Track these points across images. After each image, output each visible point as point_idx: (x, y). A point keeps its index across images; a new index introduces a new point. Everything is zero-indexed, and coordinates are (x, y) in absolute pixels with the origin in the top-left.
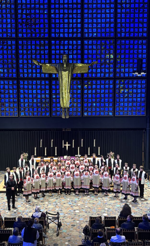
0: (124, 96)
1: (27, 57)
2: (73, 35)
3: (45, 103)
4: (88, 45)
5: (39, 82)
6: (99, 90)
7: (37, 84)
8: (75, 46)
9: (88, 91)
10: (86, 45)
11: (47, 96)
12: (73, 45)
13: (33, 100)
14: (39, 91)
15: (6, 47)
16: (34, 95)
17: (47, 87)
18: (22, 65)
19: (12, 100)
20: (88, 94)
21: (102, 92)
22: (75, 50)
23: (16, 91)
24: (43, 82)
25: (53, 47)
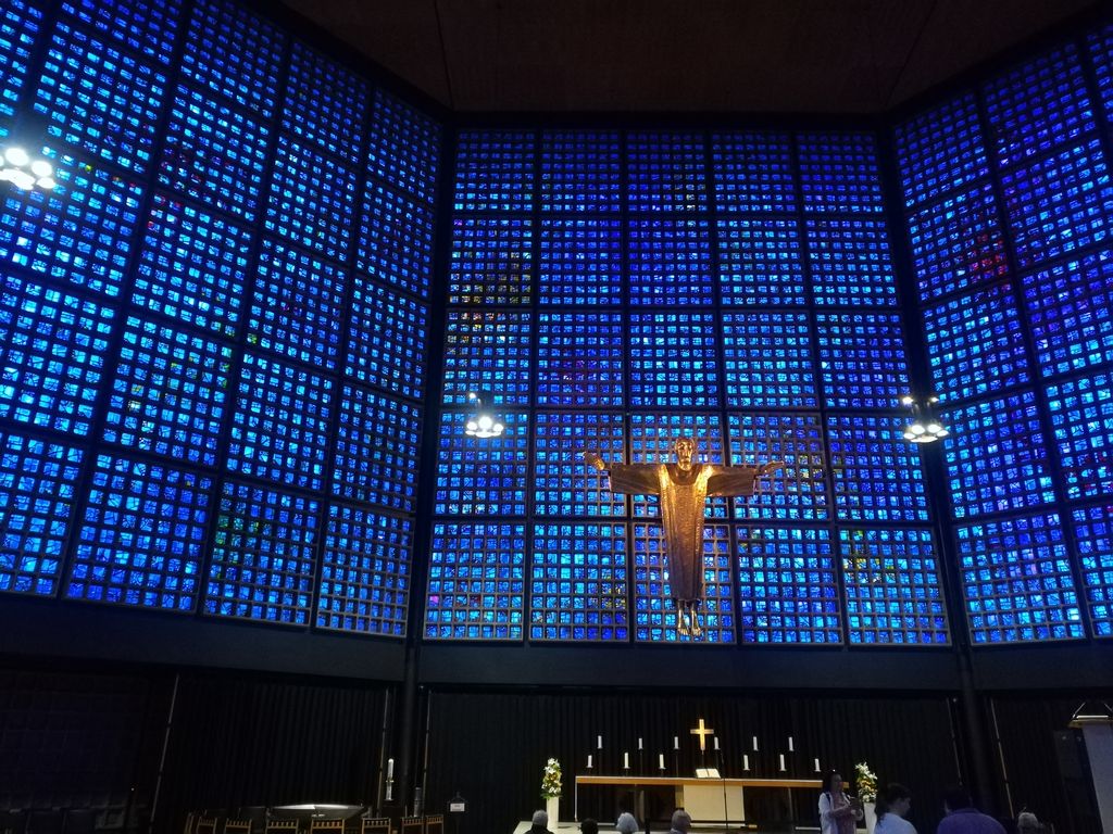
0: (870, 581)
1: (562, 458)
2: (694, 402)
3: (613, 597)
4: (741, 428)
5: (593, 529)
6: (788, 560)
7: (586, 538)
8: (703, 431)
9: (751, 563)
10: (735, 427)
11: (621, 574)
12: (695, 428)
13: (573, 589)
14: (592, 559)
16: (576, 572)
18: (543, 480)
20: (751, 570)
21: (796, 566)
25: (637, 433)
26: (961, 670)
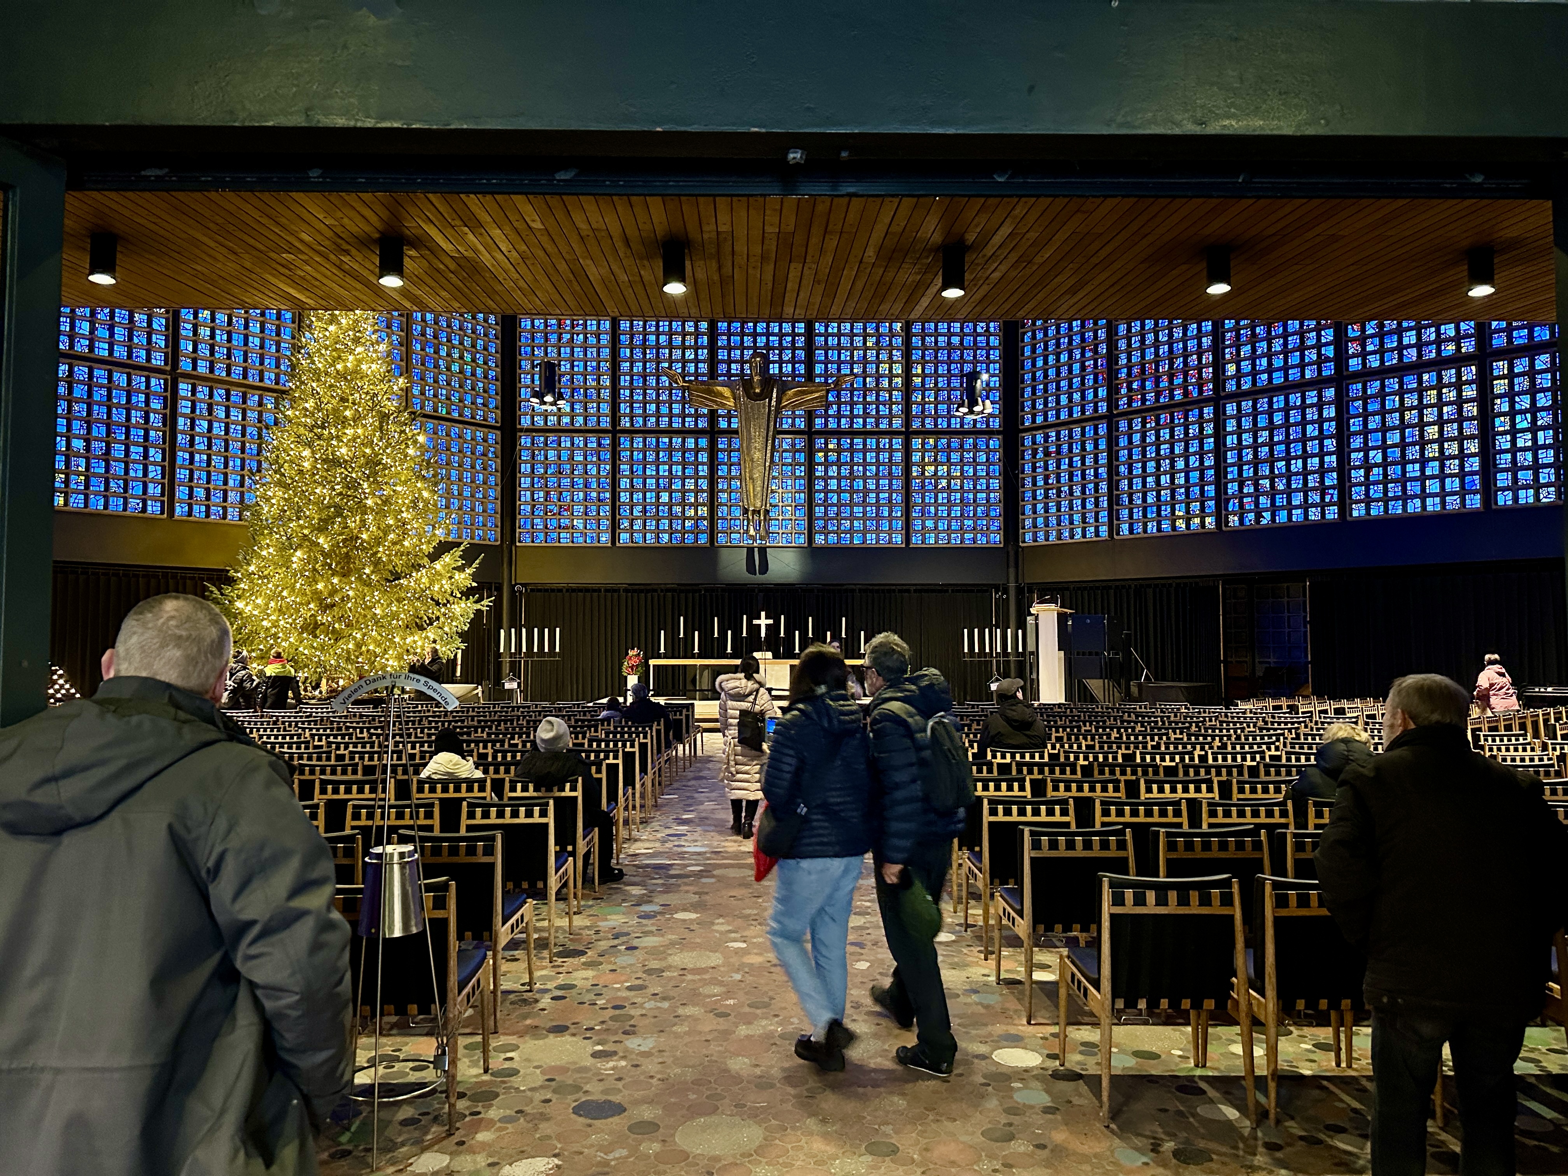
0: (936, 487)
1: (645, 368)
3: (696, 505)
4: (827, 335)
5: (677, 441)
6: (861, 468)
7: (670, 449)
8: (789, 339)
9: (826, 471)
10: (820, 335)
11: (704, 484)
12: (781, 335)
13: (658, 497)
14: (677, 470)
15: (581, 336)
16: (661, 481)
17: (704, 457)
18: (627, 392)
19: (594, 494)
20: (826, 478)
21: (868, 474)
22: (787, 348)
23: (608, 467)
24: (690, 443)
25: (722, 341)
26: (1008, 567)
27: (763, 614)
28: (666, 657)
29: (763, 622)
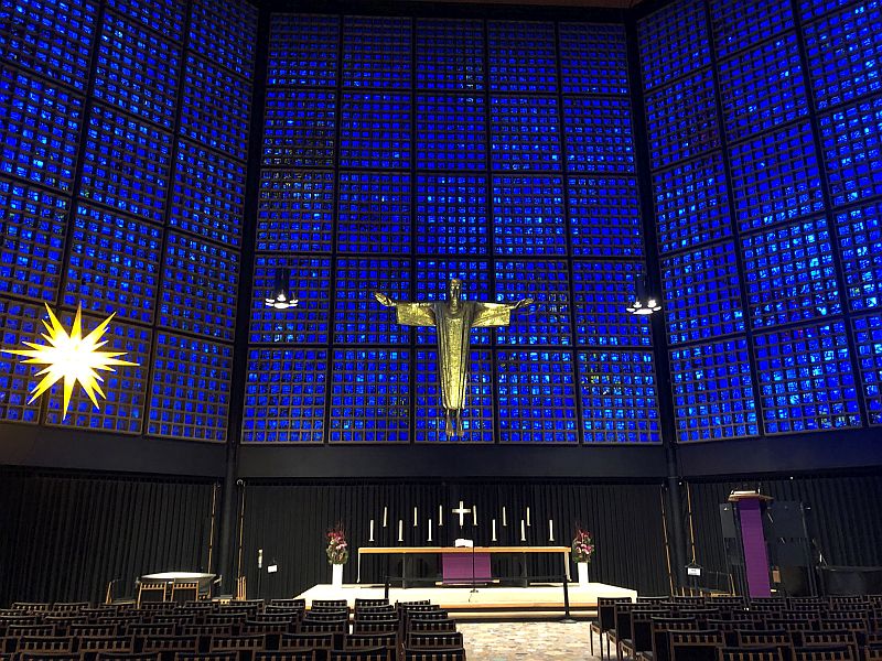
2: (468, 251)
4: (505, 272)
6: (537, 377)
7: (377, 360)
8: (474, 274)
10: (500, 271)
21: (543, 381)
22: (473, 281)
26: (668, 462)
27: (461, 504)
28: (373, 545)
29: (461, 511)
